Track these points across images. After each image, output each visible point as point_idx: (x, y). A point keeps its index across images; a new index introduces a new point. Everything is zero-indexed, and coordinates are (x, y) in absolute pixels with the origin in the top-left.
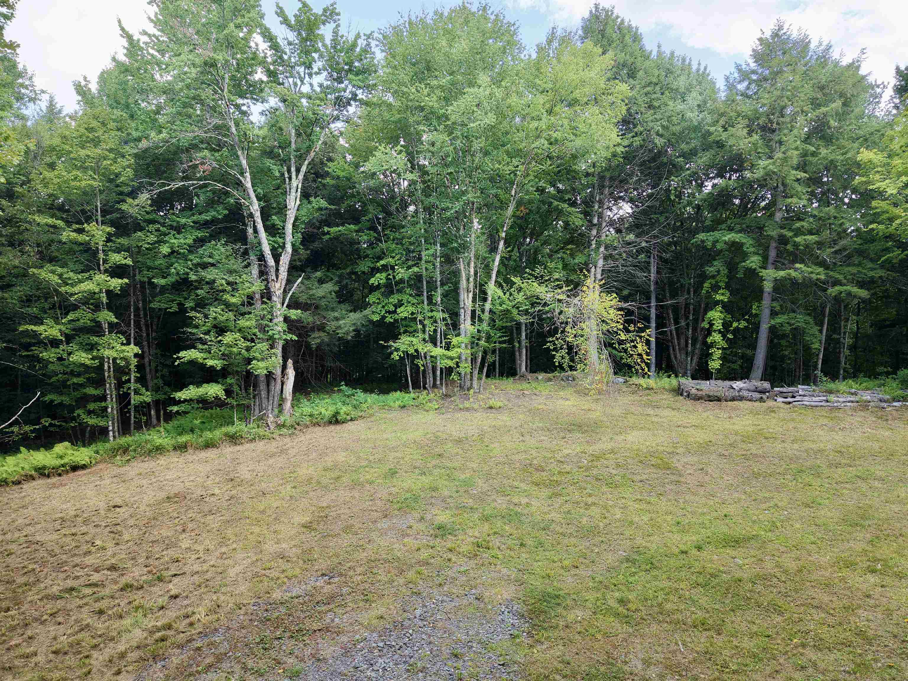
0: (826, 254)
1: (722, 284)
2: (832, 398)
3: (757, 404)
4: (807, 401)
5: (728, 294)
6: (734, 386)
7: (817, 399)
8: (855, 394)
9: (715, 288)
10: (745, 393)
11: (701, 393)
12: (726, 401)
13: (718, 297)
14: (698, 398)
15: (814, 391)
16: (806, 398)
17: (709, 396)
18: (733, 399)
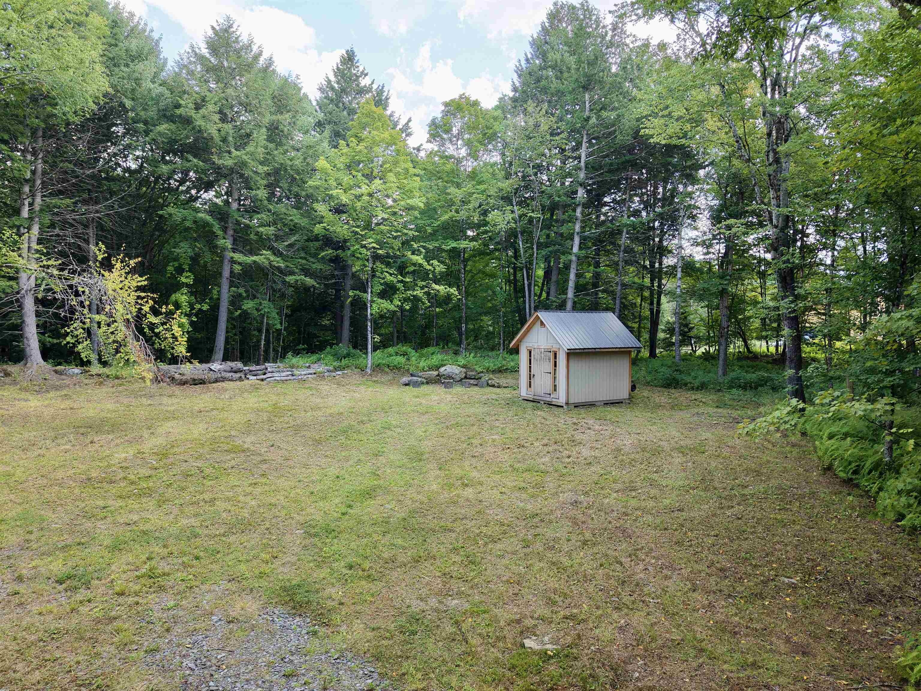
0: (281, 246)
1: (186, 267)
2: (296, 372)
3: (238, 383)
4: (277, 376)
5: (192, 277)
6: (212, 368)
7: (284, 374)
8: (309, 367)
9: (180, 270)
10: (224, 374)
11: (184, 377)
12: (210, 383)
13: (183, 280)
14: (183, 383)
15: (279, 367)
16: (275, 374)
17: (194, 380)
18: (216, 381)
